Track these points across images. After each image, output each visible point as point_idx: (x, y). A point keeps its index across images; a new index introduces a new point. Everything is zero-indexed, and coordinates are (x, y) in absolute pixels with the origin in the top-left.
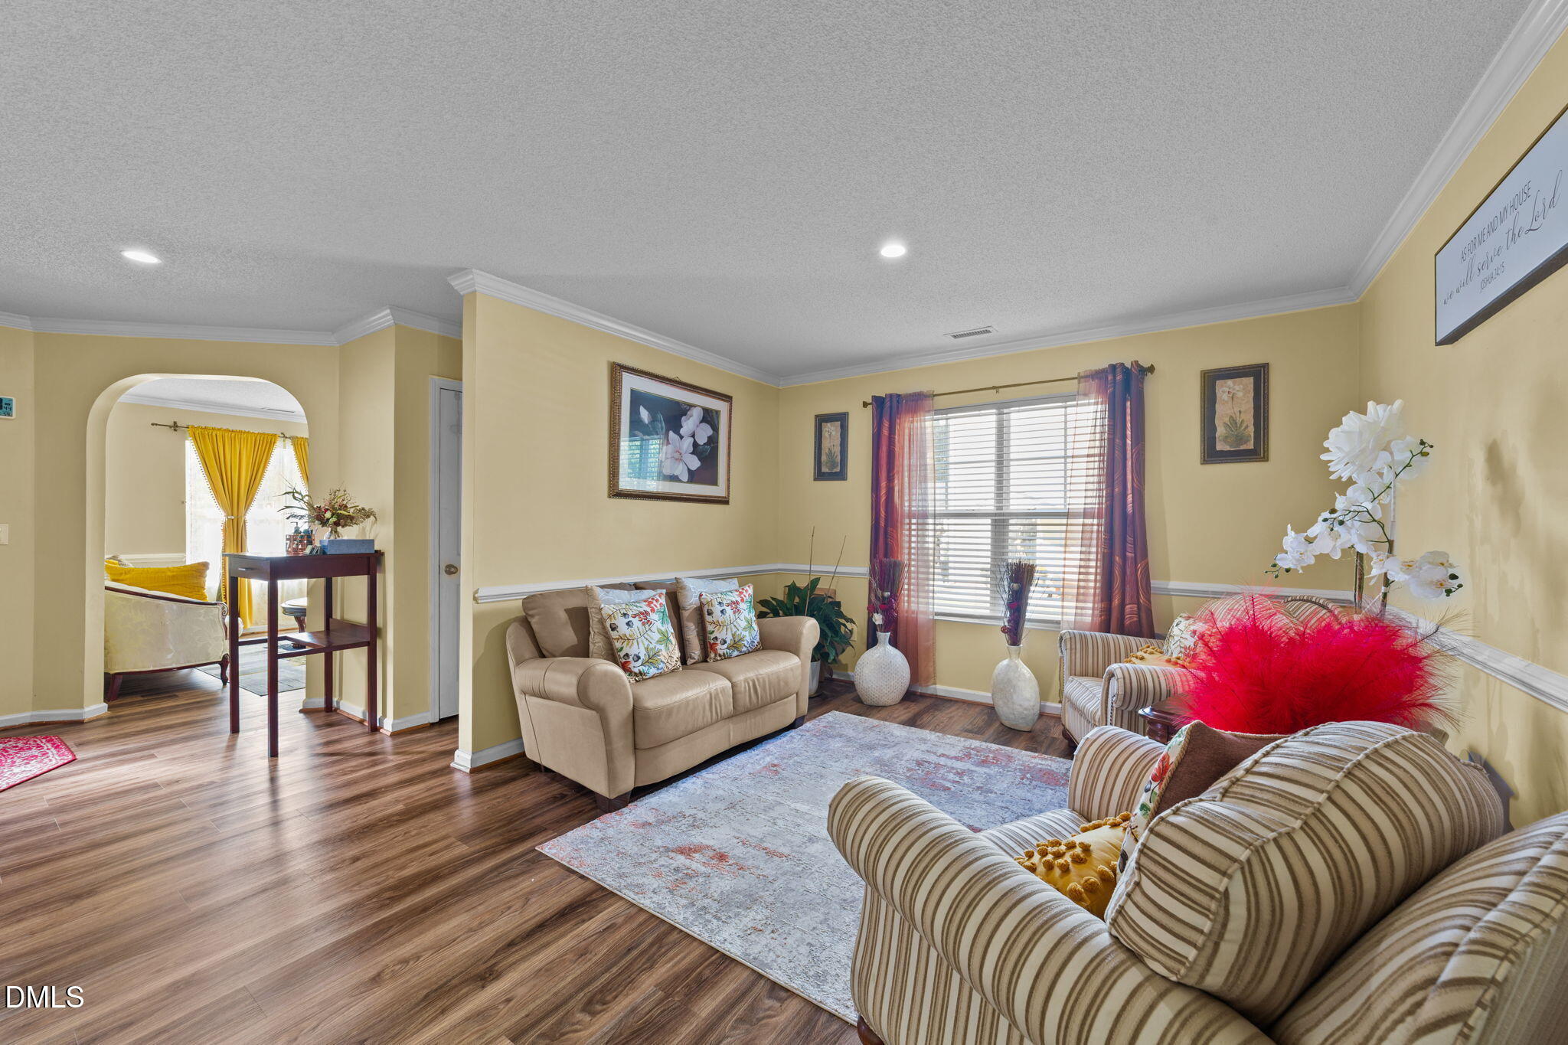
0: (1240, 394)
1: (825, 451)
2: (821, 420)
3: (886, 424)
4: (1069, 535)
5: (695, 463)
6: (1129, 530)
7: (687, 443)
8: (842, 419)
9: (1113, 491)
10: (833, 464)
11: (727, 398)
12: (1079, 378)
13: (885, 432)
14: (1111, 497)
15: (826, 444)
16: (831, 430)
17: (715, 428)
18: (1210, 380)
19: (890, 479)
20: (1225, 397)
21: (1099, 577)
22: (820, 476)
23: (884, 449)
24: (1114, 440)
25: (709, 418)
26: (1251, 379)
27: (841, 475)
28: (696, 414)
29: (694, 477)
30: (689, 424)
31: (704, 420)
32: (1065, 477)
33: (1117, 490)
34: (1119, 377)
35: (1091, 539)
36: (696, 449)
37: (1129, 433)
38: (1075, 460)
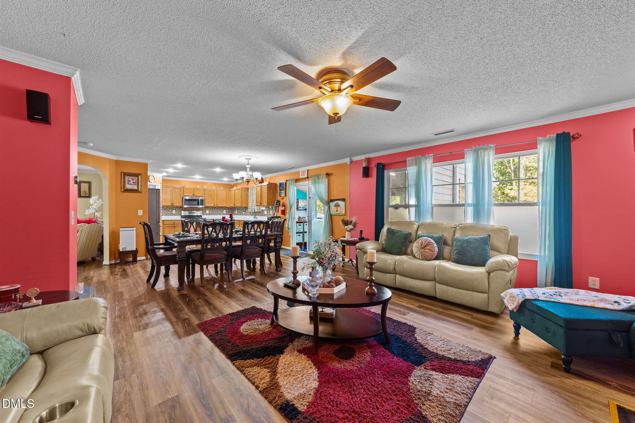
0: (86, 186)
18: (80, 183)
20: (83, 187)
26: (87, 184)
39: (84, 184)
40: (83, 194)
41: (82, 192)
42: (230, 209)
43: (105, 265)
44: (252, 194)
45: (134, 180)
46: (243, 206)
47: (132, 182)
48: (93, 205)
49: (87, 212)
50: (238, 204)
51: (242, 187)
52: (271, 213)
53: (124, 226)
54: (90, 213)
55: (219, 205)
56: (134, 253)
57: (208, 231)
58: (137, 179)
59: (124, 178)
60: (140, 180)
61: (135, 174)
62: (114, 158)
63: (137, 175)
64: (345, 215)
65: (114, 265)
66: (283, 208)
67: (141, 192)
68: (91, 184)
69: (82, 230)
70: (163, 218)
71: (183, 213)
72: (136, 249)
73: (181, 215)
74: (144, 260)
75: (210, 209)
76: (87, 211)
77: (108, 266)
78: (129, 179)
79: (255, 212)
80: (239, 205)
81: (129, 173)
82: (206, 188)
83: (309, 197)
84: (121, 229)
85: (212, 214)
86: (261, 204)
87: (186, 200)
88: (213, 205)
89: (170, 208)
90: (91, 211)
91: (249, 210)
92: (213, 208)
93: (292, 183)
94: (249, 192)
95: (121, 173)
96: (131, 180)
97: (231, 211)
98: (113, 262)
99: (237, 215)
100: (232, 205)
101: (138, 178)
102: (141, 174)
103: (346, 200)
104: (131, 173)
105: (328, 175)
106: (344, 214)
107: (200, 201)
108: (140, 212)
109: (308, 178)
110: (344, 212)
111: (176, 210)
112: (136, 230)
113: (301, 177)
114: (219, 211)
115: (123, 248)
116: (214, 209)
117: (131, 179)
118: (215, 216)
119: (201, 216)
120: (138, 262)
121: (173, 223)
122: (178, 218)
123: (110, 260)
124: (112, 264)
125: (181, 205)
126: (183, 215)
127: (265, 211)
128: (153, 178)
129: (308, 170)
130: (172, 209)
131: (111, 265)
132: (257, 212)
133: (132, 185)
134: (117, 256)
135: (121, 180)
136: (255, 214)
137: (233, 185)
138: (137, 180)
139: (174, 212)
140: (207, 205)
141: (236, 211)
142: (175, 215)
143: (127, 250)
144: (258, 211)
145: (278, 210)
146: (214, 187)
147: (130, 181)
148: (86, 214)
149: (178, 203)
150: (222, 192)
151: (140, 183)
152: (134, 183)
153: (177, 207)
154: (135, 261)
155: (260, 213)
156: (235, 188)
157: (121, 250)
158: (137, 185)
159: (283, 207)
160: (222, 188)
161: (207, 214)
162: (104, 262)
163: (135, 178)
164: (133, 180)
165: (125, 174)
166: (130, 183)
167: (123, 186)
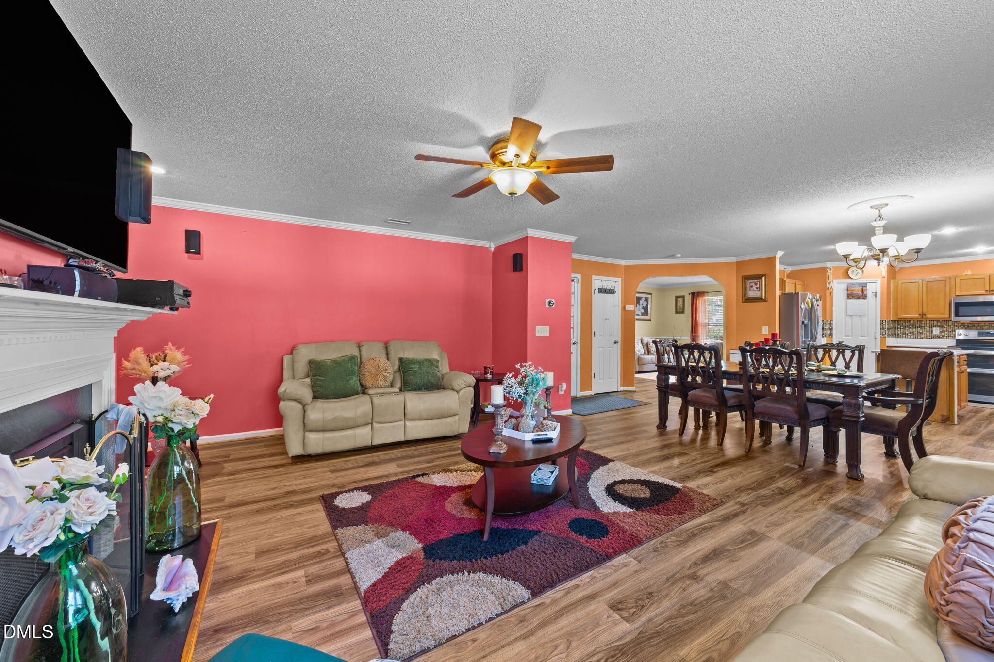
1: (678, 306)
2: (677, 297)
3: (695, 300)
5: (643, 311)
7: (641, 306)
8: (683, 297)
10: (681, 310)
11: (651, 294)
13: (694, 302)
15: (678, 304)
16: (680, 300)
17: (648, 302)
19: (696, 314)
22: (677, 312)
23: (694, 306)
25: (646, 299)
27: (683, 312)
28: (643, 299)
29: (643, 314)
30: (641, 302)
31: (645, 300)
36: (643, 308)
47: (755, 287)
59: (745, 284)
60: (764, 283)
61: (757, 275)
62: (734, 259)
63: (759, 277)
67: (765, 301)
71: (961, 333)
73: (954, 337)
78: (751, 284)
81: (751, 275)
87: (958, 304)
95: (742, 276)
96: (754, 285)
101: (762, 281)
102: (765, 275)
104: (753, 275)
108: (765, 330)
117: (753, 284)
125: (947, 316)
133: (755, 292)
135: (742, 287)
138: (760, 284)
142: (940, 338)
147: (752, 286)
149: (939, 313)
151: (764, 288)
152: (757, 288)
158: (760, 291)
163: (758, 281)
164: (756, 284)
165: (746, 278)
166: (752, 289)
167: (745, 295)
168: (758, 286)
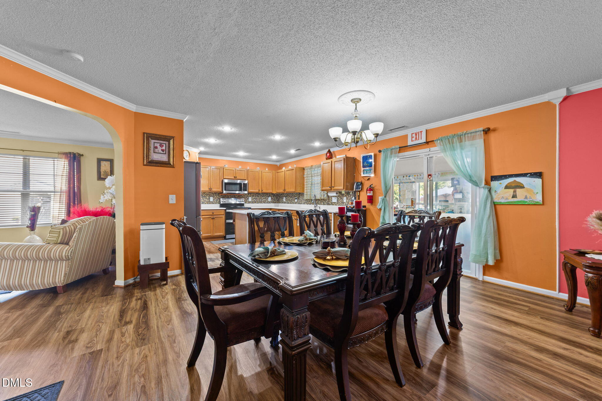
0: (107, 165)
4: (55, 198)
6: (76, 196)
9: (70, 186)
12: (58, 153)
14: (69, 187)
18: (99, 161)
20: (103, 165)
21: (66, 209)
24: (70, 172)
26: (109, 162)
32: (54, 181)
33: (71, 186)
34: (72, 156)
35: (63, 199)
37: (75, 171)
38: (57, 176)
39: (104, 162)
40: (103, 175)
41: (102, 173)
42: (276, 196)
43: (118, 287)
44: (310, 175)
45: (163, 146)
46: (299, 191)
47: (159, 149)
48: (110, 188)
49: (102, 199)
50: (290, 189)
51: (295, 166)
52: (345, 201)
53: (146, 221)
54: (106, 200)
55: (264, 191)
56: (164, 267)
57: (258, 226)
58: (167, 145)
59: (148, 143)
60: (171, 147)
61: (164, 136)
62: (132, 107)
63: (167, 139)
64: (543, 204)
65: (131, 287)
66: (371, 194)
67: (173, 167)
68: (113, 163)
69: (80, 229)
70: (203, 207)
71: (222, 201)
72: (166, 259)
73: (219, 202)
74: (177, 275)
75: (253, 196)
76: (102, 197)
77: (123, 290)
78: (156, 145)
79: (316, 200)
80: (292, 190)
81: (156, 135)
82: (249, 169)
83: (429, 175)
84: (142, 227)
85: (255, 202)
86: (331, 187)
87: (226, 184)
88: (257, 191)
89: (207, 195)
90: (108, 197)
91: (305, 197)
92: (257, 194)
93: (391, 154)
94: (305, 174)
95: (144, 133)
96: (159, 147)
97: (277, 198)
98: (131, 281)
99: (285, 203)
100: (281, 191)
101: (169, 144)
102: (173, 137)
103: (545, 176)
104: (159, 135)
105: (487, 131)
106: (541, 202)
107: (242, 186)
108: (172, 199)
109: (427, 143)
110: (539, 198)
111: (213, 197)
112: (166, 228)
113: (410, 143)
114: (263, 199)
115: (145, 260)
116: (258, 196)
117: (158, 145)
118: (259, 204)
119: (243, 204)
120: (169, 280)
121: (211, 214)
122: (217, 207)
123: (125, 279)
124: (129, 285)
125: (220, 190)
126: (221, 203)
127: (333, 198)
128: (188, 154)
129: (426, 130)
130: (210, 196)
131: (126, 287)
132: (318, 200)
133: (160, 155)
134: (137, 273)
135: (144, 146)
136: (317, 201)
137: (279, 165)
138: (167, 147)
139: (212, 199)
140: (250, 191)
141: (284, 198)
142: (213, 203)
143: (152, 262)
144: (322, 198)
145: (359, 196)
146: (258, 168)
147: (156, 148)
148: (101, 202)
149: (217, 188)
150: (267, 173)
151: (171, 152)
152: (163, 150)
153: (216, 193)
154: (164, 277)
155: (327, 201)
156: (284, 168)
157: (142, 263)
158: (167, 155)
159: (372, 192)
160: (267, 170)
161: (249, 202)
162: (116, 282)
163: (165, 142)
164: (161, 146)
165: (149, 137)
166: (156, 150)
167: (148, 156)
168: (164, 148)
